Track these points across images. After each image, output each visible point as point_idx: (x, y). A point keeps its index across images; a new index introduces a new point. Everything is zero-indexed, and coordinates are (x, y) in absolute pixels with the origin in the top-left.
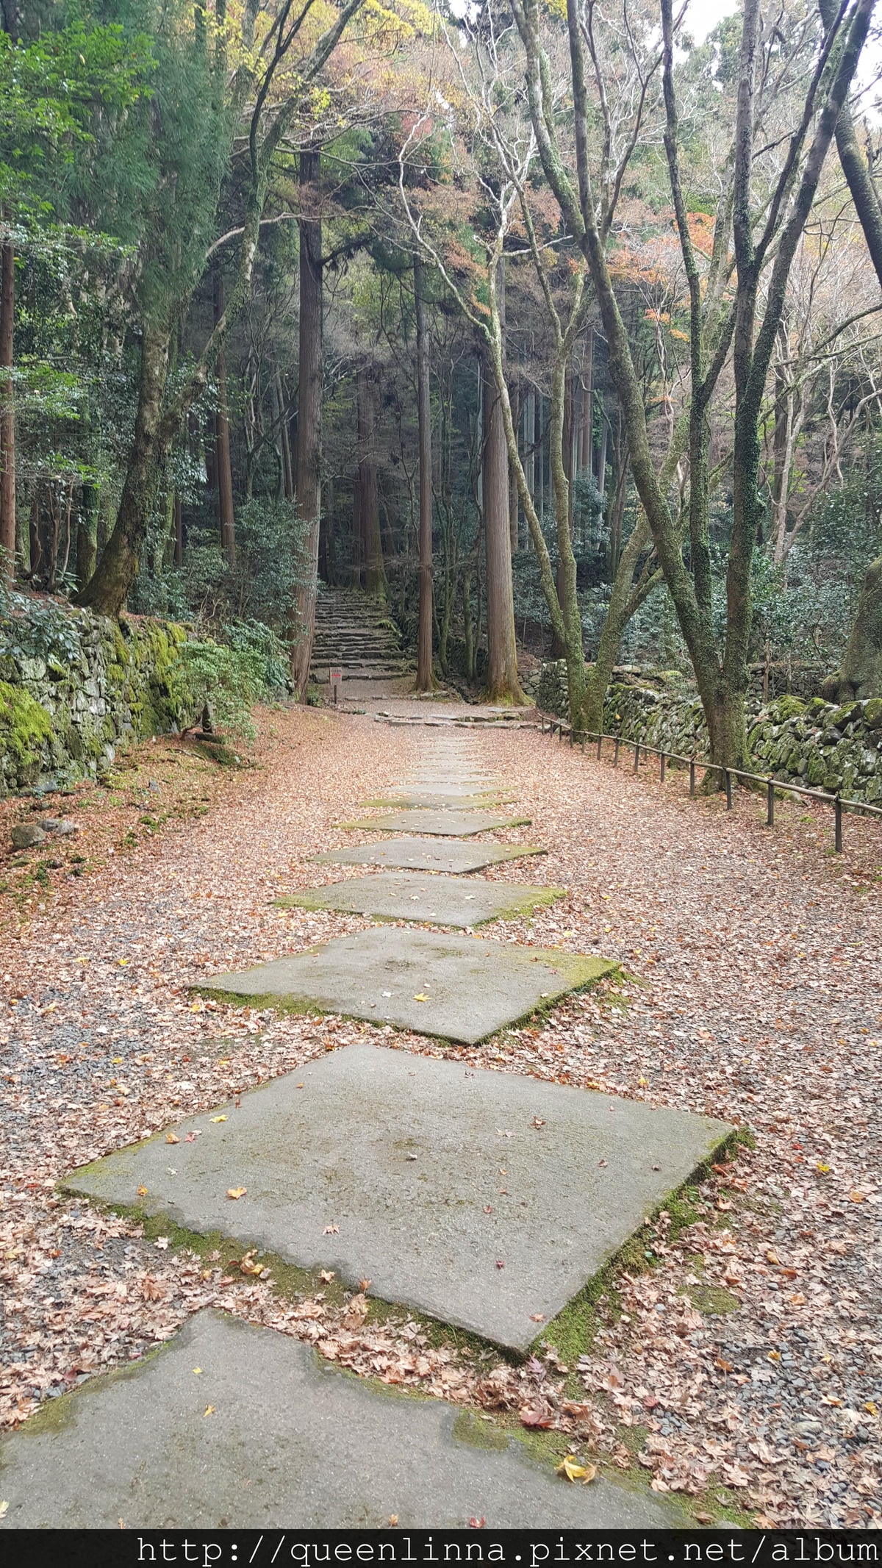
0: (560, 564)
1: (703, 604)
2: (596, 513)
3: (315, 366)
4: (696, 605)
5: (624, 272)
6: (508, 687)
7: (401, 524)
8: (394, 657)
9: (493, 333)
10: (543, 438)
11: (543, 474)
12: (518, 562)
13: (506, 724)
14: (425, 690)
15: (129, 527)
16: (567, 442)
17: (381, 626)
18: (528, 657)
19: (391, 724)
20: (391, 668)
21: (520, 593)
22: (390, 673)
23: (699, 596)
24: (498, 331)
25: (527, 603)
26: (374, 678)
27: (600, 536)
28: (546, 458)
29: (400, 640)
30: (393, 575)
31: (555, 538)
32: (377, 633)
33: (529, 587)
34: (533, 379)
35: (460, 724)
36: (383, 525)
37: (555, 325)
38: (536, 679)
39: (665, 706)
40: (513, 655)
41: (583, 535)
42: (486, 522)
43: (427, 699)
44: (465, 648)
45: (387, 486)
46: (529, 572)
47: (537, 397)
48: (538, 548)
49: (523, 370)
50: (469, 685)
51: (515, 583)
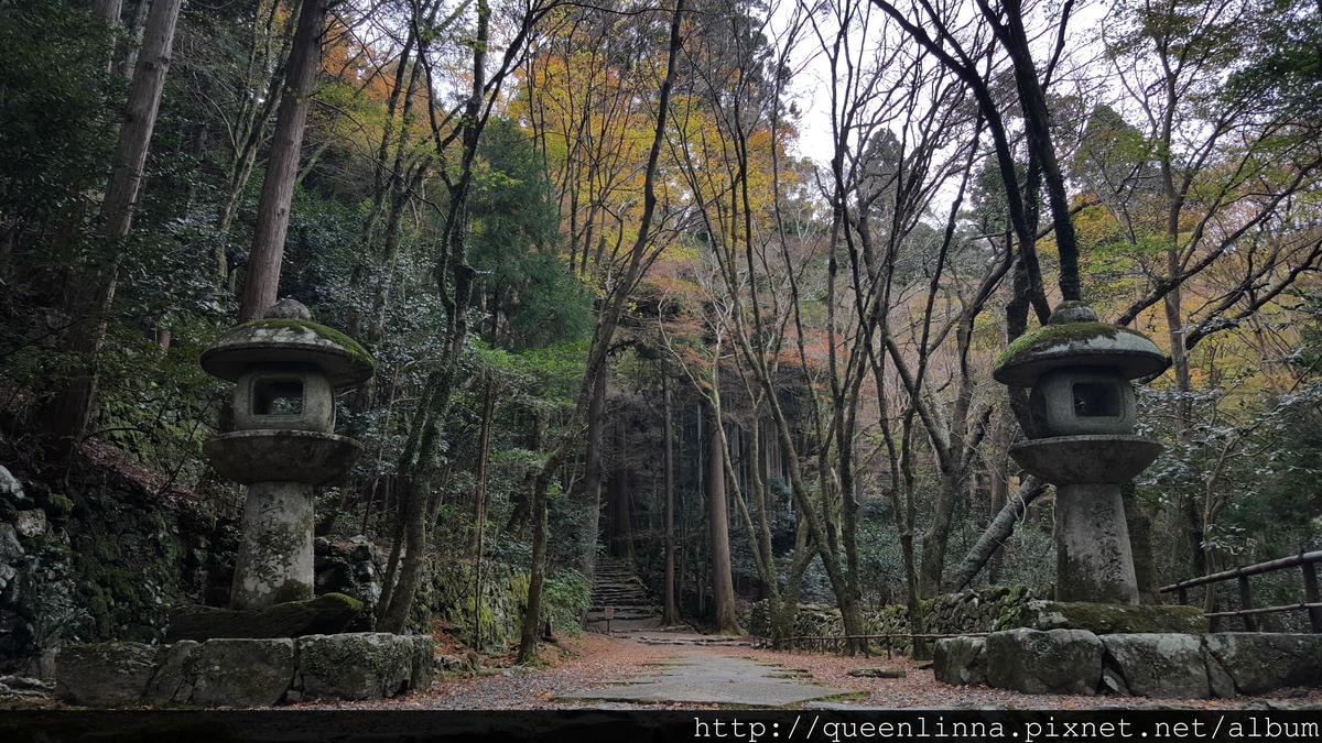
0: (760, 536)
1: (834, 553)
2: (786, 501)
3: (600, 412)
4: (830, 553)
5: (792, 360)
6: (729, 622)
7: (645, 508)
8: (643, 604)
9: (716, 403)
10: (745, 453)
11: (746, 474)
12: (733, 535)
13: (729, 643)
14: (669, 625)
15: (522, 514)
16: (762, 454)
17: (632, 582)
18: (742, 601)
19: (650, 644)
20: (641, 612)
21: (735, 555)
22: (640, 615)
23: (832, 549)
24: (718, 401)
25: (739, 563)
26: (629, 619)
27: (789, 517)
28: (748, 467)
29: (647, 591)
30: (638, 545)
31: (756, 518)
32: (629, 587)
33: (741, 551)
34: (738, 421)
35: (697, 643)
36: (631, 509)
37: (751, 399)
38: (748, 616)
39: (830, 622)
40: (732, 599)
41: (777, 516)
42: (710, 507)
43: (670, 631)
44: (696, 596)
45: (633, 481)
46: (740, 541)
47: (740, 428)
48: (745, 523)
49: (732, 415)
50: (700, 622)
51: (731, 549)
